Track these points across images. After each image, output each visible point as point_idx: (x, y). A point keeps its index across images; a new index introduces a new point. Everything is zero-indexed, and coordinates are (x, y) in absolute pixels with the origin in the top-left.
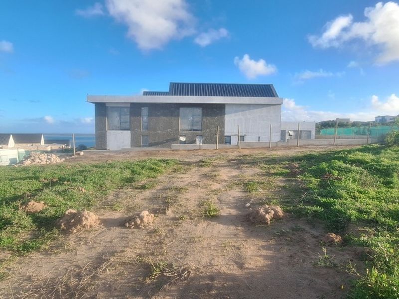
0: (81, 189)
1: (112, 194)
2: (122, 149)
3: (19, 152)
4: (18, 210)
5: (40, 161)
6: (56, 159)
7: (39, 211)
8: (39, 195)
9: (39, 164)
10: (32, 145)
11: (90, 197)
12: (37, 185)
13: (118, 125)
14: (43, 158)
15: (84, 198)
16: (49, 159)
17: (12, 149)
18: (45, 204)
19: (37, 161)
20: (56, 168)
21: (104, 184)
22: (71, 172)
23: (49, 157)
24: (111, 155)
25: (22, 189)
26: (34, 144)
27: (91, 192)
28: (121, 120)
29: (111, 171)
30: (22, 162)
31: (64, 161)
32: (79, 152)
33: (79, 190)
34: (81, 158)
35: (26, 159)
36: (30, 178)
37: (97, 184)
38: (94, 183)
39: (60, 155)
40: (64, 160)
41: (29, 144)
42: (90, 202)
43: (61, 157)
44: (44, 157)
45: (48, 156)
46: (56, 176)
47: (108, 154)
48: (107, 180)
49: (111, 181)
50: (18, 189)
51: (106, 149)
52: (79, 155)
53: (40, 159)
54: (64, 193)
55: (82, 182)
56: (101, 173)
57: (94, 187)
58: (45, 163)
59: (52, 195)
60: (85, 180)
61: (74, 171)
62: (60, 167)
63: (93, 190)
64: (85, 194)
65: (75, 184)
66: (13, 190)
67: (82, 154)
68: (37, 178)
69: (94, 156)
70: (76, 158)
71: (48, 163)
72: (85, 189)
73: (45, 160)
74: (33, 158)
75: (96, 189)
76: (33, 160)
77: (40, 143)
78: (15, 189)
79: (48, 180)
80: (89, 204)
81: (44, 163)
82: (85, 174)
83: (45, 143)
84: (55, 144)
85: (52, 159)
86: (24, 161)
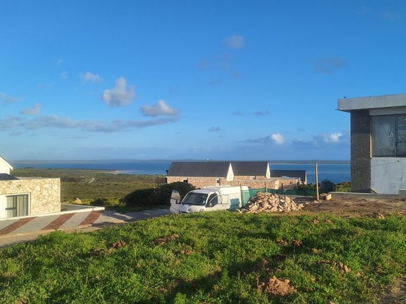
0: (342, 265)
1: (397, 284)
2: (401, 191)
3: (242, 191)
4: (257, 288)
5: (270, 207)
6: (290, 204)
7: (283, 294)
8: (280, 266)
9: (268, 211)
10: (255, 179)
11: (359, 283)
12: (274, 248)
13: (393, 148)
14: (273, 201)
15: (349, 284)
16: (281, 204)
17: (232, 184)
18: (291, 284)
19: (266, 205)
20: (296, 221)
21: (379, 260)
22: (319, 231)
23: (282, 201)
24: (380, 201)
25: (255, 252)
26: (257, 177)
27: (359, 274)
28: (397, 139)
29: (391, 236)
30: (246, 207)
31: (302, 208)
32: (325, 194)
33: (340, 267)
34: (328, 205)
35: (253, 201)
36: (264, 236)
37: (367, 259)
38: (362, 256)
39: (294, 197)
40: (301, 205)
41: (251, 177)
42: (360, 292)
43: (297, 201)
44: (274, 199)
45: (280, 198)
46: (299, 236)
47: (373, 200)
48: (384, 253)
49: (393, 257)
50: (251, 251)
51: (369, 191)
52: (324, 198)
53: (270, 204)
54: (316, 269)
55: (341, 252)
56: (372, 240)
57: (362, 264)
58: (277, 209)
59: (299, 271)
60: (347, 249)
61: (324, 229)
62: (302, 219)
63: (361, 270)
64: (349, 276)
65: (330, 255)
66: (244, 252)
67: (329, 197)
68: (273, 237)
69: (350, 203)
70: (320, 205)
71: (281, 210)
72: (349, 267)
73: (277, 205)
74: (260, 201)
75: (367, 268)
76: (261, 205)
77: (265, 176)
78: (247, 251)
79: (288, 242)
80: (358, 297)
81: (275, 209)
82: (344, 237)
83: (271, 177)
84: (285, 177)
85: (286, 204)
86: (250, 204)
